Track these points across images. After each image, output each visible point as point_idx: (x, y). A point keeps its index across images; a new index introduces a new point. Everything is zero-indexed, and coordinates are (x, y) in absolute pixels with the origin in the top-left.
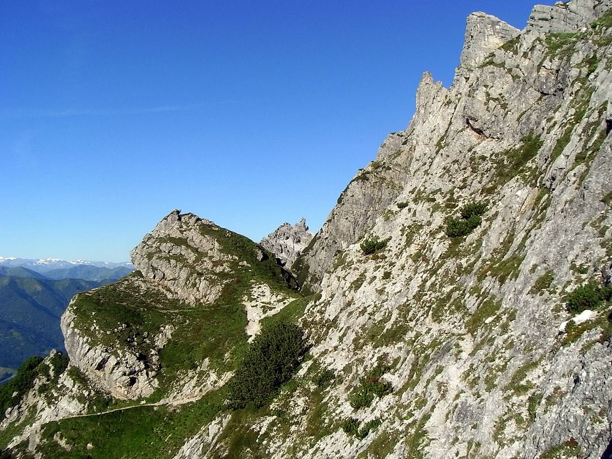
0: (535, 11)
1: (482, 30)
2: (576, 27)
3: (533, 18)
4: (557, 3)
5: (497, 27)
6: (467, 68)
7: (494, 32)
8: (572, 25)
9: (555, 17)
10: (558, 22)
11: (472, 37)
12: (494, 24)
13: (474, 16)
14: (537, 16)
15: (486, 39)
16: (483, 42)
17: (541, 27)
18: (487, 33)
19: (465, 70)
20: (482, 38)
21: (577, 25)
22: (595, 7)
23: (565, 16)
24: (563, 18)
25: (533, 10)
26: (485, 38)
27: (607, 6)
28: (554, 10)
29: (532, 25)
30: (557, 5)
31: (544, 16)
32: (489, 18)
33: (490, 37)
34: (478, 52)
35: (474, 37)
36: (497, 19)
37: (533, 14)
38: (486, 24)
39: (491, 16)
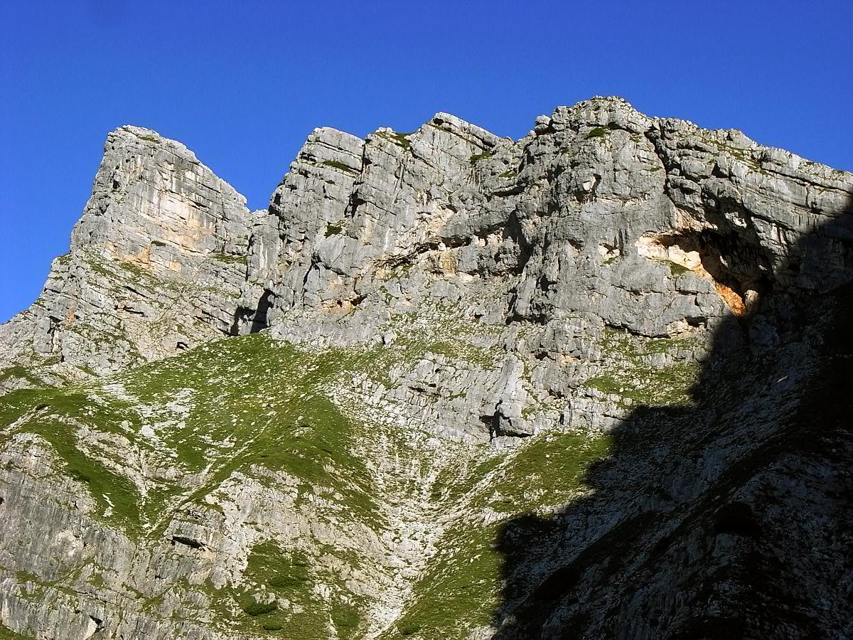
0: (317, 140)
1: (148, 174)
2: (425, 196)
3: (308, 157)
4: (382, 129)
5: (189, 175)
6: (91, 262)
7: (179, 185)
8: (418, 190)
9: (375, 161)
10: (382, 177)
11: (116, 185)
12: (181, 165)
13: (130, 136)
14: (320, 153)
15: (155, 200)
16: (145, 205)
17: (331, 182)
18: (159, 184)
19: (84, 265)
20: (145, 195)
21: (428, 193)
22: (474, 160)
23: (401, 165)
24: (394, 167)
25: (311, 137)
26: (151, 195)
27: (506, 162)
28: (375, 143)
29: (305, 174)
30: (383, 135)
31: (340, 157)
32: (171, 146)
33: (167, 197)
34: (128, 227)
35: (123, 188)
36: (191, 155)
37: (312, 147)
38: (160, 159)
39: (176, 143)
